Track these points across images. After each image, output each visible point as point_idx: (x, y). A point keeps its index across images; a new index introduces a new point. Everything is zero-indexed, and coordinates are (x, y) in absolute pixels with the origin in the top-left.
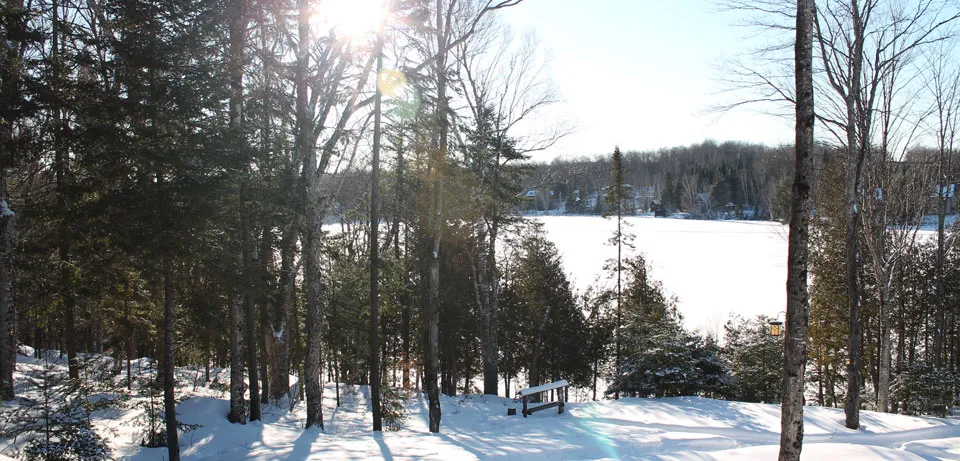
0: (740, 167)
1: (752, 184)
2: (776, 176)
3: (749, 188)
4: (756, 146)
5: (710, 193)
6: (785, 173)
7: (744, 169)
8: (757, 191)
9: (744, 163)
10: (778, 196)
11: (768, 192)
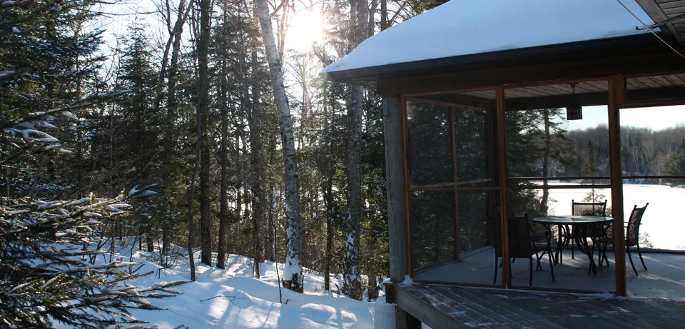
0: (631, 145)
1: (642, 157)
2: (663, 151)
3: (640, 160)
4: (641, 129)
5: (606, 165)
6: (670, 149)
7: (634, 147)
8: (646, 163)
9: (633, 141)
10: (666, 166)
11: (656, 163)
